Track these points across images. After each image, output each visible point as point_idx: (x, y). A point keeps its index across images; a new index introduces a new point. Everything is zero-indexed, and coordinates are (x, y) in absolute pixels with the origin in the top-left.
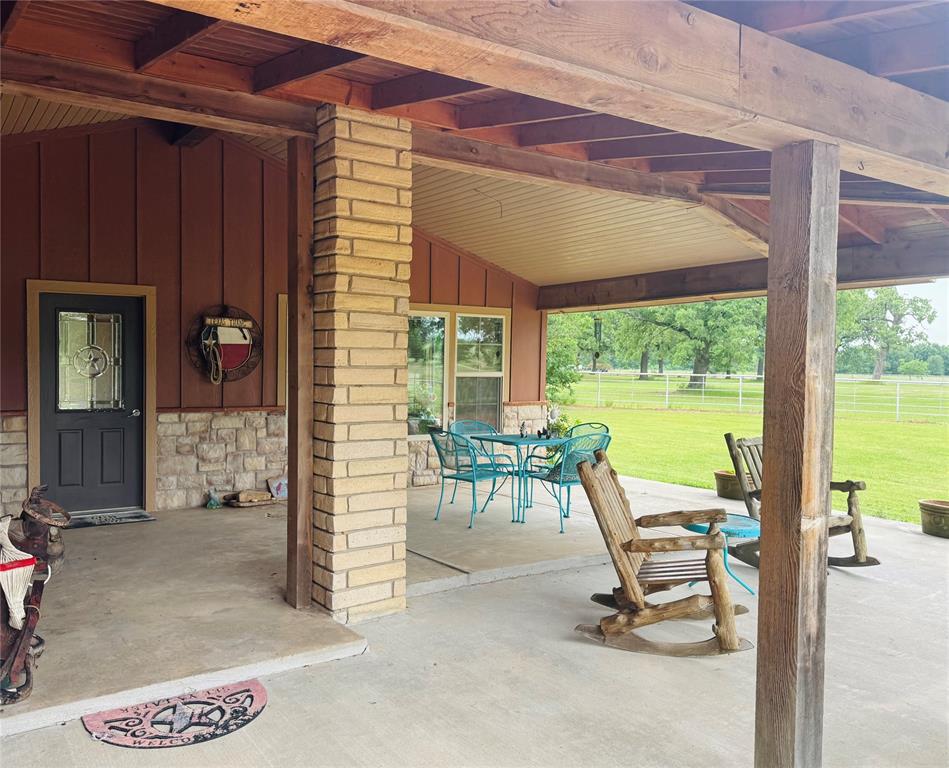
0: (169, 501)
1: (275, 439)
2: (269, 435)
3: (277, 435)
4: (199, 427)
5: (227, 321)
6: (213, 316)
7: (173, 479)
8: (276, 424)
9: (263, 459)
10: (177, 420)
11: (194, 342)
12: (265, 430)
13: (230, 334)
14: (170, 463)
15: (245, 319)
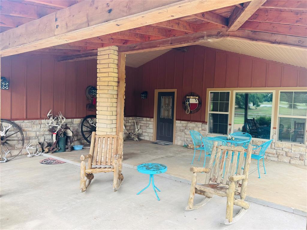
0: (178, 143)
1: (204, 131)
2: (202, 130)
3: (204, 130)
4: (184, 125)
5: (192, 97)
6: (188, 96)
7: (179, 137)
8: (204, 127)
9: (200, 137)
10: (180, 122)
11: (184, 103)
12: (201, 128)
13: (193, 100)
14: (178, 133)
15: (196, 96)
